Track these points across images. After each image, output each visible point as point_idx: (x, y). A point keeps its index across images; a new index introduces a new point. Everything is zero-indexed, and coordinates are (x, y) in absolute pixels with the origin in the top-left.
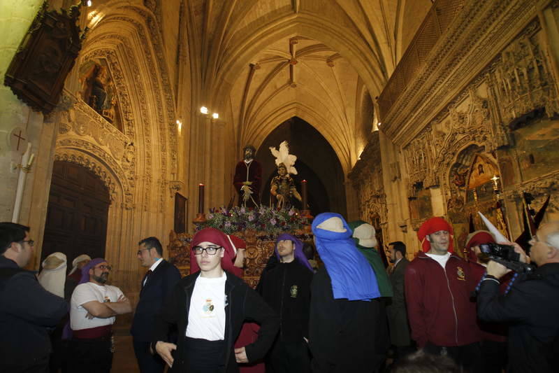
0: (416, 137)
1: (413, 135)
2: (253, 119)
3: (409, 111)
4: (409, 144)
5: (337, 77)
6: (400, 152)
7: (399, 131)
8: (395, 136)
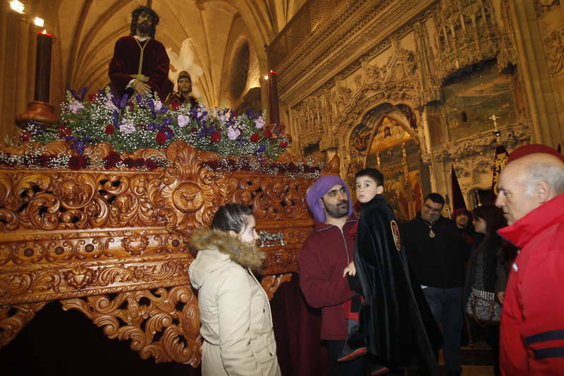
0: (311, 95)
1: (308, 92)
2: (91, 56)
3: (311, 61)
4: (302, 102)
5: (206, 25)
6: (287, 113)
7: (292, 85)
8: (285, 92)
